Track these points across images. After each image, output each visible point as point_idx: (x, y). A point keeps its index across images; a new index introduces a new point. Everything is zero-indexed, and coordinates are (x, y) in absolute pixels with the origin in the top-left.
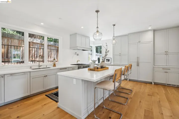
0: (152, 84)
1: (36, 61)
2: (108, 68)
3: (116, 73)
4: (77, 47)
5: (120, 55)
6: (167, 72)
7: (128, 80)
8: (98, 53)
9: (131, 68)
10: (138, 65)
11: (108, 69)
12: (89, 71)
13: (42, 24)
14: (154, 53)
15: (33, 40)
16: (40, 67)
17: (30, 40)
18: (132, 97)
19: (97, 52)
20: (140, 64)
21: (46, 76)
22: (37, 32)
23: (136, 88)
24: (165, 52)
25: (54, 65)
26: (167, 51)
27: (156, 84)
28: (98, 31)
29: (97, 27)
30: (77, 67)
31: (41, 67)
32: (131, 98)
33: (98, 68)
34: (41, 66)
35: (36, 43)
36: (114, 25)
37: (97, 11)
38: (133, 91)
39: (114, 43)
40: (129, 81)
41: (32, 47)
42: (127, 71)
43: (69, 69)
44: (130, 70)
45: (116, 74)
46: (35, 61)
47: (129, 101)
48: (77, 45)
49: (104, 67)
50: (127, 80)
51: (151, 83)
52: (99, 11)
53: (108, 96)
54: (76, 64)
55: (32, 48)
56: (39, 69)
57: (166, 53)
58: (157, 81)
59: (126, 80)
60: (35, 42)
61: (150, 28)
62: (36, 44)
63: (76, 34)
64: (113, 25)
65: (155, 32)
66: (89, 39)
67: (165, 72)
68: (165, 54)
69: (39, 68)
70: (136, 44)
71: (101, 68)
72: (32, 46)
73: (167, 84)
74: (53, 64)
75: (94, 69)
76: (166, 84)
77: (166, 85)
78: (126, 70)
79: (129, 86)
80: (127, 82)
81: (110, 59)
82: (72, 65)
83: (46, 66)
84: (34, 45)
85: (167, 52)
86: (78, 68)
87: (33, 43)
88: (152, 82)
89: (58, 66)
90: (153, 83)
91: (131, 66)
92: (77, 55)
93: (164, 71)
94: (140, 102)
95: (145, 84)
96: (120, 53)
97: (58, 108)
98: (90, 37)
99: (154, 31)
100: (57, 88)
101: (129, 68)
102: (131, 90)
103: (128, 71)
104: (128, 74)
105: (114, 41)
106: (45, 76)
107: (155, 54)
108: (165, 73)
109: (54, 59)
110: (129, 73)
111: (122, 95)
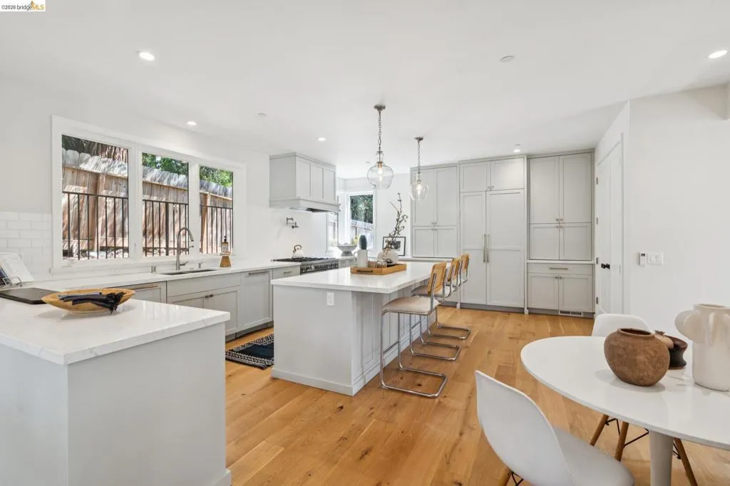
0: (523, 313)
1: (119, 248)
2: (403, 268)
3: (435, 272)
4: (299, 199)
5: (435, 227)
6: (561, 278)
7: (458, 306)
8: (357, 219)
9: (466, 267)
10: (486, 260)
11: (405, 269)
12: (356, 275)
13: (192, 123)
14: (529, 224)
15: (109, 166)
16: (181, 267)
17: (97, 165)
18: (469, 345)
19: (355, 215)
20: (492, 256)
21: (211, 296)
22: (173, 150)
23: (479, 325)
24: (557, 220)
25: (226, 262)
26: (561, 217)
27: (534, 313)
28: (380, 163)
29: (380, 152)
30: (299, 269)
31: (183, 269)
32: (467, 347)
33: (378, 266)
34: (184, 265)
35: (121, 178)
36: (420, 139)
37: (380, 108)
38: (472, 333)
39: (419, 193)
40: (461, 308)
41: (104, 192)
42: (456, 273)
43: (275, 272)
44: (463, 270)
45: (434, 276)
46: (116, 248)
47: (463, 353)
48: (298, 195)
49: (394, 263)
50: (456, 307)
51: (521, 311)
52: (384, 108)
53: (407, 344)
54: (290, 257)
55: (106, 197)
56: (180, 273)
57: (560, 224)
58: (537, 304)
59: (453, 307)
60: (119, 175)
61: (517, 151)
62: (119, 181)
63: (294, 155)
64: (417, 139)
65: (532, 161)
66: (334, 173)
67: (556, 278)
68: (555, 225)
69: (178, 271)
70: (481, 195)
71: (388, 266)
72: (105, 189)
73: (562, 312)
74: (222, 257)
75: (370, 269)
76: (557, 311)
77: (560, 314)
78: (455, 268)
79: (461, 320)
80: (456, 312)
81: (402, 241)
82: (278, 260)
83: (200, 264)
84: (114, 186)
85: (562, 220)
86: (302, 270)
87: (110, 177)
88: (523, 309)
89: (236, 266)
90: (526, 311)
91: (468, 259)
92: (293, 227)
93: (552, 276)
94: (489, 353)
95: (507, 315)
96: (435, 221)
97: (274, 379)
98: (335, 166)
99: (530, 158)
100: (269, 326)
101: (461, 265)
102: (467, 330)
103: (459, 276)
104: (459, 283)
105: (419, 188)
106: (207, 297)
107: (532, 226)
108: (556, 281)
109: (223, 241)
110: (462, 281)
111: (442, 341)
